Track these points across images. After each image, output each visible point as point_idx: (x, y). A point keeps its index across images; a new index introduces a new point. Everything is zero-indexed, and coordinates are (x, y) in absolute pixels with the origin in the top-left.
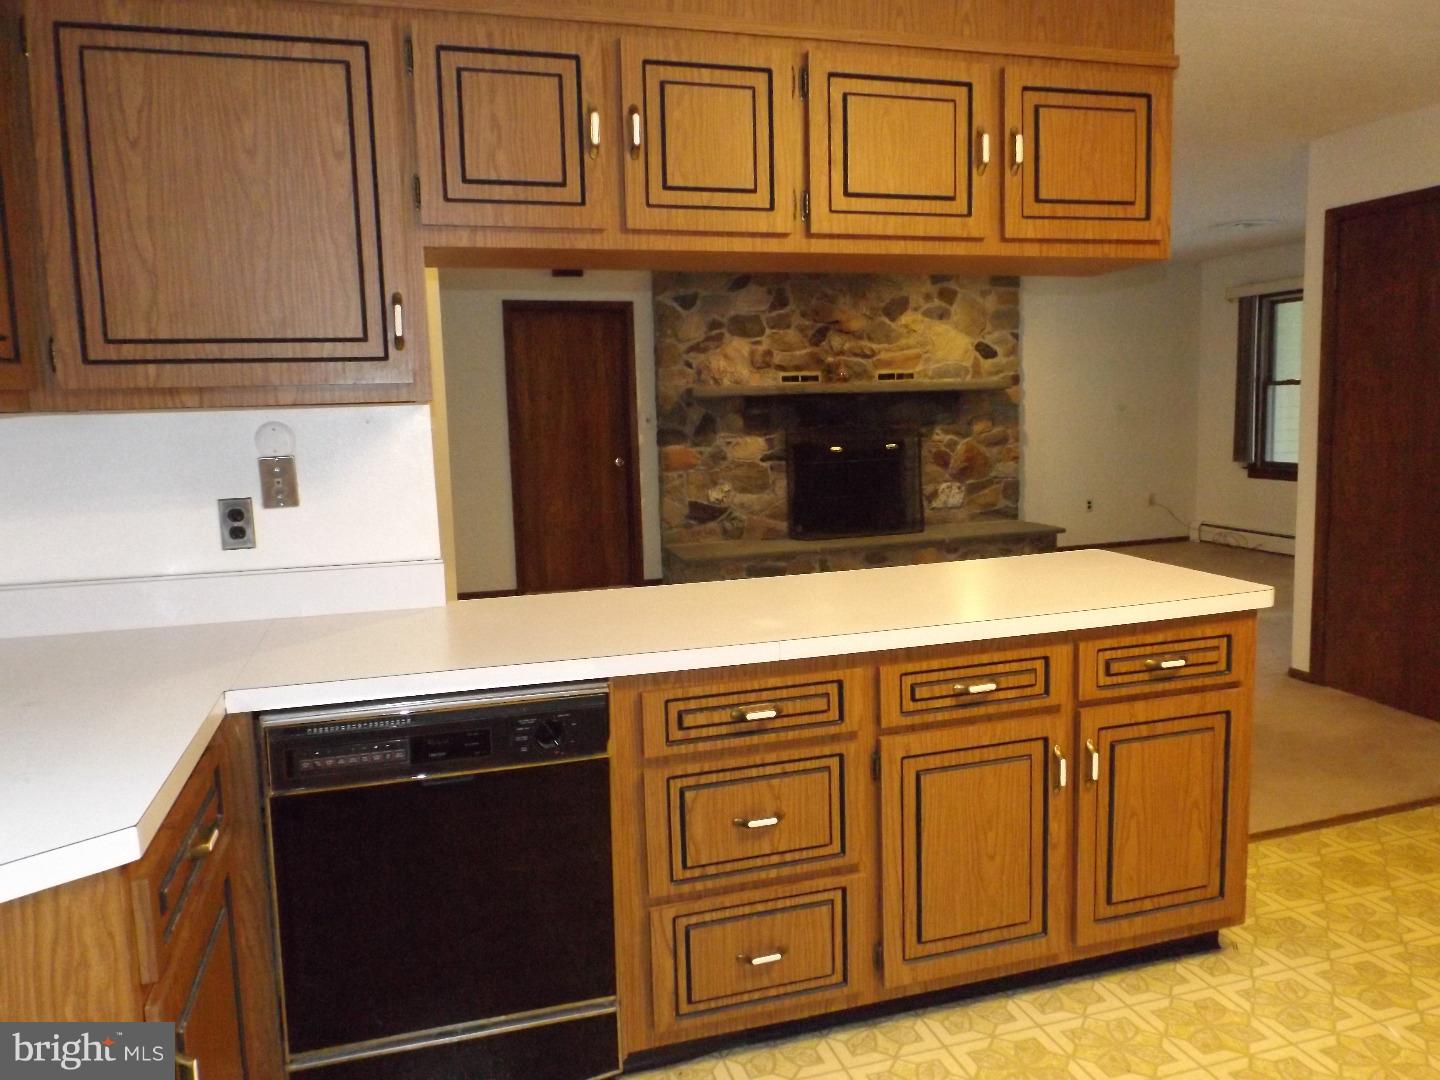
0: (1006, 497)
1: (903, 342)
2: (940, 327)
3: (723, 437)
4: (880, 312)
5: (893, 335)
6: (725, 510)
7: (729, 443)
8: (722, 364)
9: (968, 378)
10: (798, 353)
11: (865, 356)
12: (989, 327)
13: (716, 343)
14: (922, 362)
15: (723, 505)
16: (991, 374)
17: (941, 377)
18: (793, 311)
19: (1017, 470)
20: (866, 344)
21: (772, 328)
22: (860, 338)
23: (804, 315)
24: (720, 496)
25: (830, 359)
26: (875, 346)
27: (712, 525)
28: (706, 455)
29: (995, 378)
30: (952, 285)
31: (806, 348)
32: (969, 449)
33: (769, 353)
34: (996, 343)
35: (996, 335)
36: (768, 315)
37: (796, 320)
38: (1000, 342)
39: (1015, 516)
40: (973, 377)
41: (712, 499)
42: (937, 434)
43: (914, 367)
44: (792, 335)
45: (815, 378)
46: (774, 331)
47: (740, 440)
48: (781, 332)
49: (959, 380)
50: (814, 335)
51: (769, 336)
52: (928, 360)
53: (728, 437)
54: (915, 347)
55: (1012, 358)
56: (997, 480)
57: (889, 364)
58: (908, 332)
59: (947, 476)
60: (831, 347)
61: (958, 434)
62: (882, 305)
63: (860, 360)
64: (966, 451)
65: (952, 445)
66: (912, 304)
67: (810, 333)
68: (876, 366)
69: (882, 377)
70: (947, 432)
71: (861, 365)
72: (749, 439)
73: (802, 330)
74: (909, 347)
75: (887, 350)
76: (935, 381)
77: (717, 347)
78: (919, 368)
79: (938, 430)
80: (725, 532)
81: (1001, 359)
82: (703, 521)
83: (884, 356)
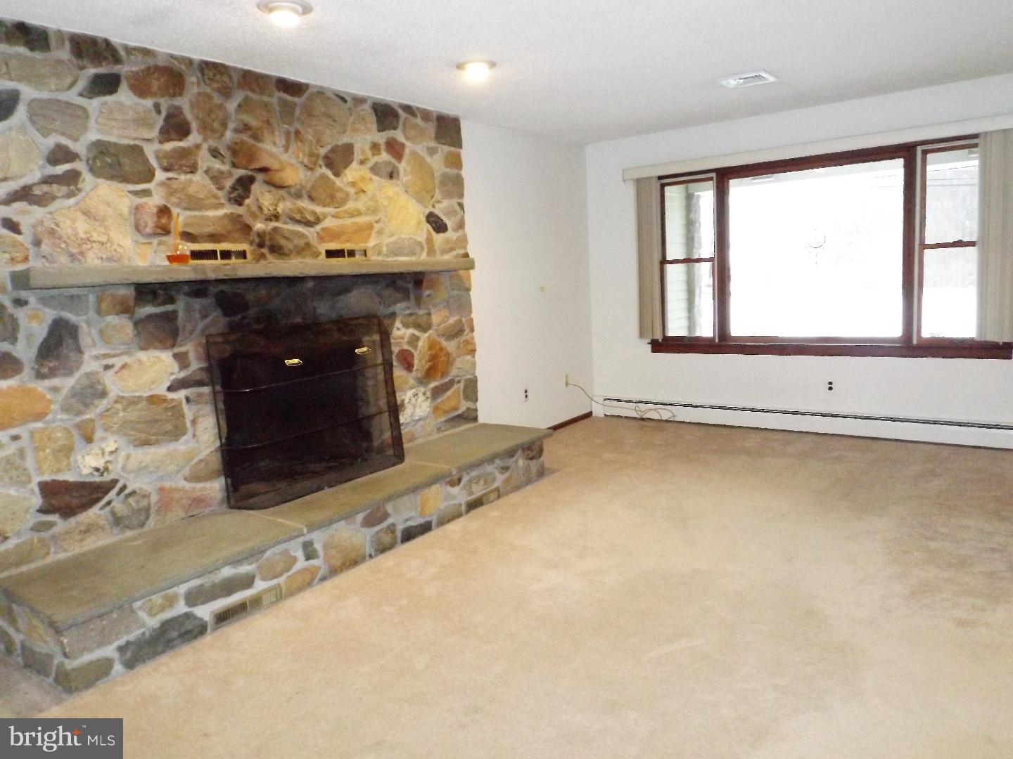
0: (467, 398)
1: (350, 205)
2: (391, 190)
3: (96, 358)
4: (321, 162)
5: (339, 195)
6: (115, 482)
7: (107, 367)
8: (82, 226)
9: (424, 256)
10: (211, 213)
11: (309, 224)
12: (438, 195)
13: (64, 189)
14: (374, 235)
15: (107, 478)
16: (444, 252)
17: (396, 255)
18: (198, 147)
19: (474, 365)
20: (305, 204)
21: (167, 169)
22: (298, 196)
23: (215, 153)
24: (100, 463)
25: (259, 226)
26: (319, 209)
27: (94, 513)
28: (65, 391)
29: (447, 257)
30: (398, 135)
31: (221, 205)
32: (432, 345)
33: (164, 211)
34: (446, 214)
35: (445, 203)
36: (156, 146)
37: (204, 160)
38: (451, 213)
39: (475, 419)
40: (429, 254)
41: (86, 471)
42: (398, 329)
43: (366, 241)
44: (198, 183)
45: (242, 255)
46: (170, 175)
47: (125, 359)
48: (183, 177)
49: (414, 258)
50: (234, 188)
51: (162, 184)
52: (380, 233)
53: (105, 356)
54: (366, 214)
55: (460, 233)
56: (458, 379)
57: (335, 235)
58: (356, 193)
59: (412, 382)
60: (260, 208)
61: (419, 327)
62: (323, 151)
63: (300, 228)
64: (430, 349)
65: (414, 340)
66: (358, 156)
67: (229, 183)
68: (321, 239)
69: (330, 254)
70: (406, 326)
71: (302, 235)
72: (143, 356)
73: (217, 178)
74: (359, 213)
75: (335, 216)
76: (390, 259)
77: (69, 195)
78: (372, 243)
79: (398, 324)
80: (117, 521)
81: (450, 234)
82: (68, 512)
83: (328, 223)
